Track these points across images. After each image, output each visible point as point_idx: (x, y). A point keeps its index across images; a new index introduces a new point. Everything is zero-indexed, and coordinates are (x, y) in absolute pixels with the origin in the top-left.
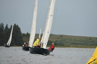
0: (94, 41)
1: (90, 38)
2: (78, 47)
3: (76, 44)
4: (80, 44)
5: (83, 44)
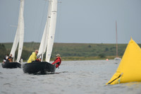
0: (94, 50)
1: (90, 46)
2: (73, 59)
3: (70, 55)
4: (75, 55)
5: (79, 55)
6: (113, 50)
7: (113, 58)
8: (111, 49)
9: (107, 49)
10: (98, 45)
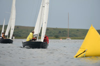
6: (65, 32)
7: (65, 39)
8: (63, 32)
9: (60, 32)
10: (54, 29)
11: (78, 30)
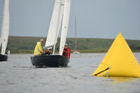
11: (88, 40)
